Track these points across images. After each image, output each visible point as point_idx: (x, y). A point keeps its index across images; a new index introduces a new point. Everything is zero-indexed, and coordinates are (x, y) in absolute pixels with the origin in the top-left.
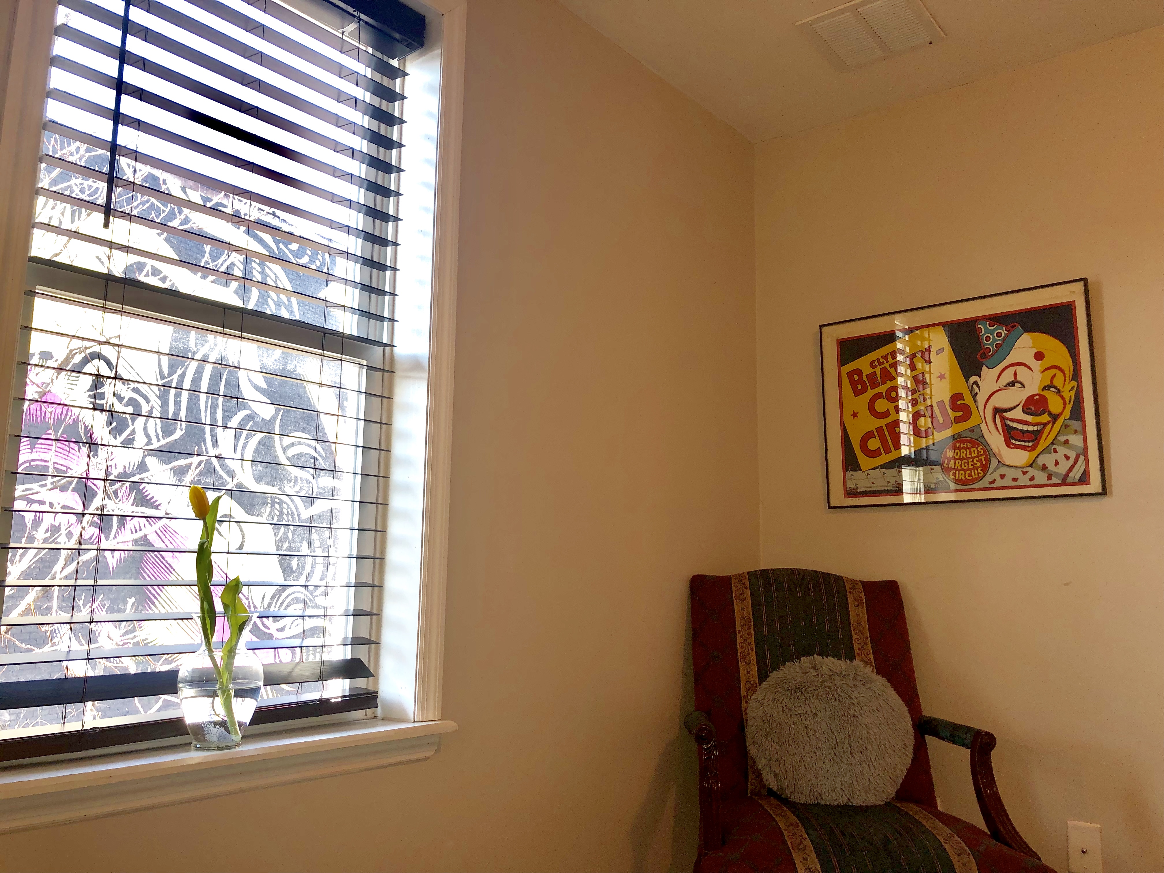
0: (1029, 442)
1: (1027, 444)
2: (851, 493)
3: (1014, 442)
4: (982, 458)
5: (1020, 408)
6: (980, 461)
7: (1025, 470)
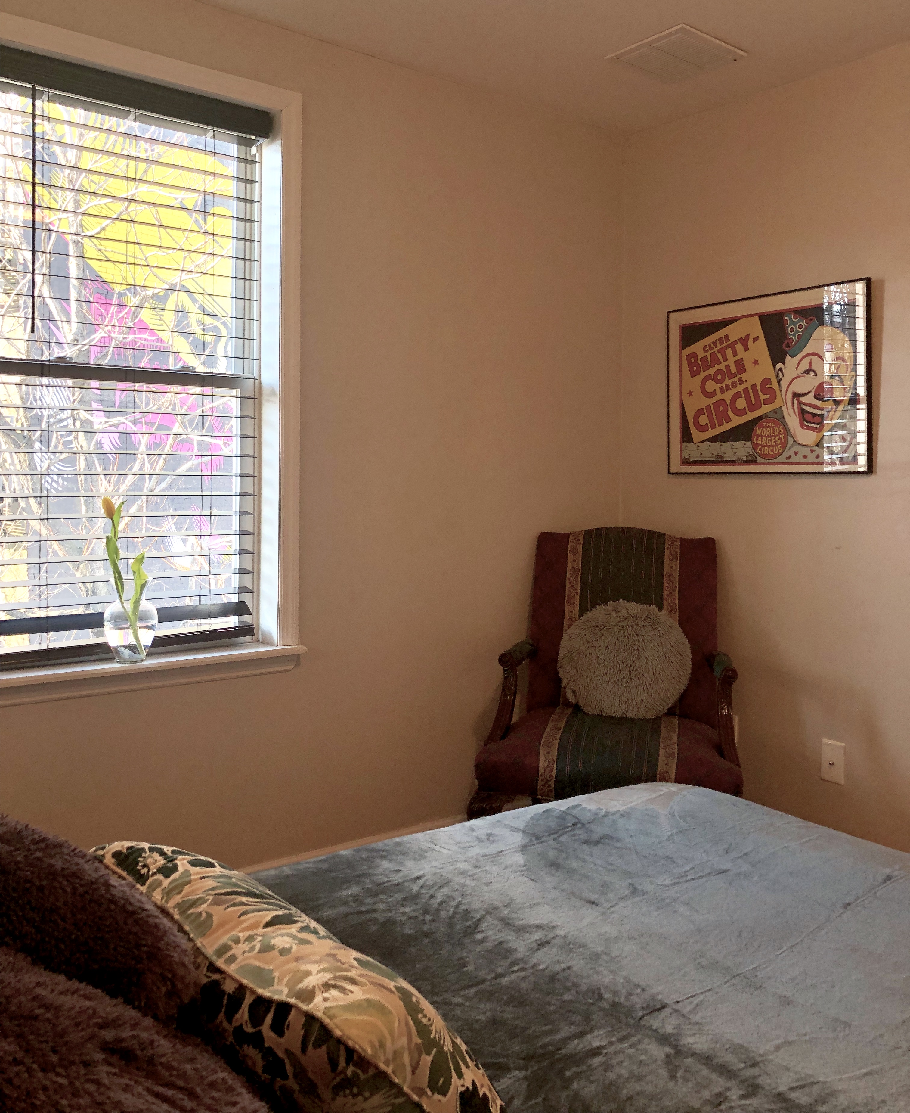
0: (817, 424)
1: (815, 426)
2: (686, 462)
3: (806, 423)
4: (782, 436)
5: (812, 395)
6: (780, 439)
7: (813, 448)
